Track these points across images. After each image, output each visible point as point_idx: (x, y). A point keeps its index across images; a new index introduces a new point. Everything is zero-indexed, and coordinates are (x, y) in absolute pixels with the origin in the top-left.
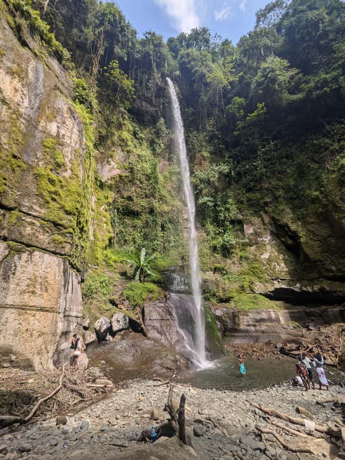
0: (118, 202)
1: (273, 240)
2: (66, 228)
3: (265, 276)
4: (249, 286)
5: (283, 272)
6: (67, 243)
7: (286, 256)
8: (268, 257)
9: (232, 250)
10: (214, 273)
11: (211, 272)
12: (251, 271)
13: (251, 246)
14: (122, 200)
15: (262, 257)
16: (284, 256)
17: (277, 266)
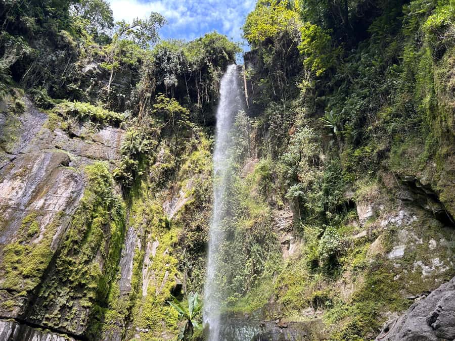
0: (188, 238)
1: (411, 215)
2: (19, 292)
3: (401, 295)
4: (370, 321)
5: (437, 277)
6: (16, 306)
7: (442, 240)
8: (402, 254)
9: (342, 259)
10: (316, 310)
11: (309, 309)
12: (372, 291)
13: (372, 241)
14: (191, 234)
15: (391, 256)
16: (438, 240)
17: (423, 267)
